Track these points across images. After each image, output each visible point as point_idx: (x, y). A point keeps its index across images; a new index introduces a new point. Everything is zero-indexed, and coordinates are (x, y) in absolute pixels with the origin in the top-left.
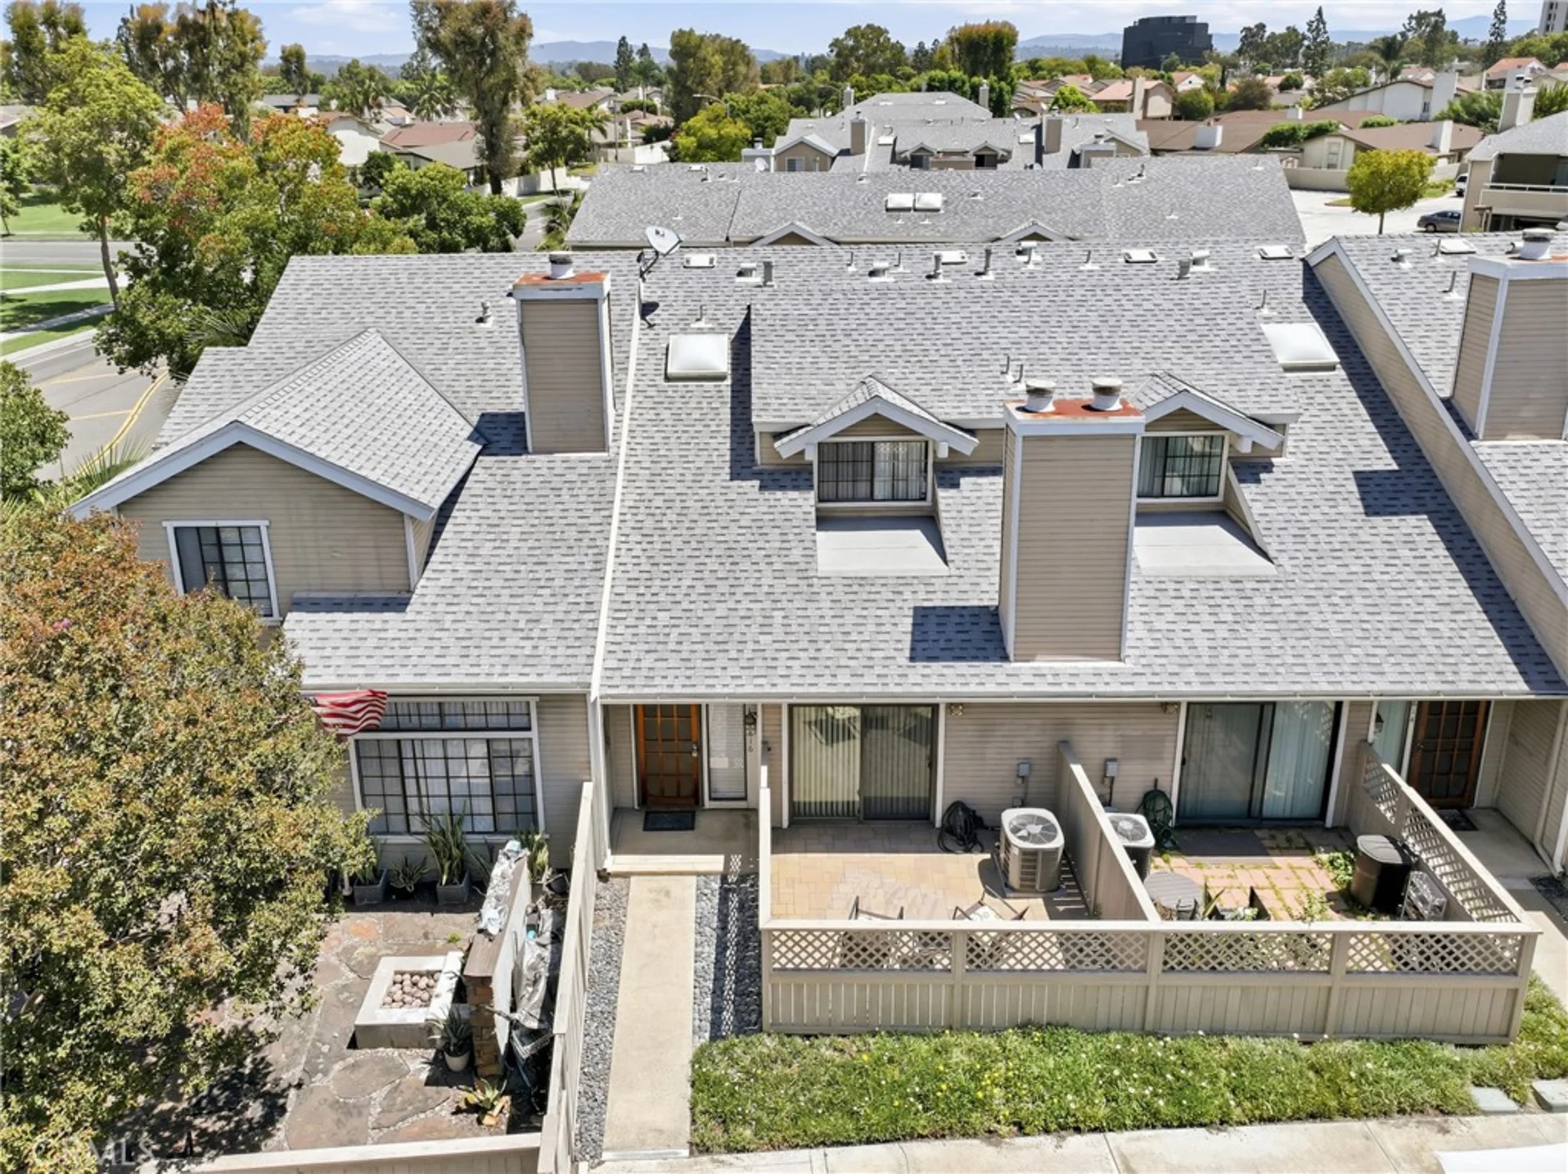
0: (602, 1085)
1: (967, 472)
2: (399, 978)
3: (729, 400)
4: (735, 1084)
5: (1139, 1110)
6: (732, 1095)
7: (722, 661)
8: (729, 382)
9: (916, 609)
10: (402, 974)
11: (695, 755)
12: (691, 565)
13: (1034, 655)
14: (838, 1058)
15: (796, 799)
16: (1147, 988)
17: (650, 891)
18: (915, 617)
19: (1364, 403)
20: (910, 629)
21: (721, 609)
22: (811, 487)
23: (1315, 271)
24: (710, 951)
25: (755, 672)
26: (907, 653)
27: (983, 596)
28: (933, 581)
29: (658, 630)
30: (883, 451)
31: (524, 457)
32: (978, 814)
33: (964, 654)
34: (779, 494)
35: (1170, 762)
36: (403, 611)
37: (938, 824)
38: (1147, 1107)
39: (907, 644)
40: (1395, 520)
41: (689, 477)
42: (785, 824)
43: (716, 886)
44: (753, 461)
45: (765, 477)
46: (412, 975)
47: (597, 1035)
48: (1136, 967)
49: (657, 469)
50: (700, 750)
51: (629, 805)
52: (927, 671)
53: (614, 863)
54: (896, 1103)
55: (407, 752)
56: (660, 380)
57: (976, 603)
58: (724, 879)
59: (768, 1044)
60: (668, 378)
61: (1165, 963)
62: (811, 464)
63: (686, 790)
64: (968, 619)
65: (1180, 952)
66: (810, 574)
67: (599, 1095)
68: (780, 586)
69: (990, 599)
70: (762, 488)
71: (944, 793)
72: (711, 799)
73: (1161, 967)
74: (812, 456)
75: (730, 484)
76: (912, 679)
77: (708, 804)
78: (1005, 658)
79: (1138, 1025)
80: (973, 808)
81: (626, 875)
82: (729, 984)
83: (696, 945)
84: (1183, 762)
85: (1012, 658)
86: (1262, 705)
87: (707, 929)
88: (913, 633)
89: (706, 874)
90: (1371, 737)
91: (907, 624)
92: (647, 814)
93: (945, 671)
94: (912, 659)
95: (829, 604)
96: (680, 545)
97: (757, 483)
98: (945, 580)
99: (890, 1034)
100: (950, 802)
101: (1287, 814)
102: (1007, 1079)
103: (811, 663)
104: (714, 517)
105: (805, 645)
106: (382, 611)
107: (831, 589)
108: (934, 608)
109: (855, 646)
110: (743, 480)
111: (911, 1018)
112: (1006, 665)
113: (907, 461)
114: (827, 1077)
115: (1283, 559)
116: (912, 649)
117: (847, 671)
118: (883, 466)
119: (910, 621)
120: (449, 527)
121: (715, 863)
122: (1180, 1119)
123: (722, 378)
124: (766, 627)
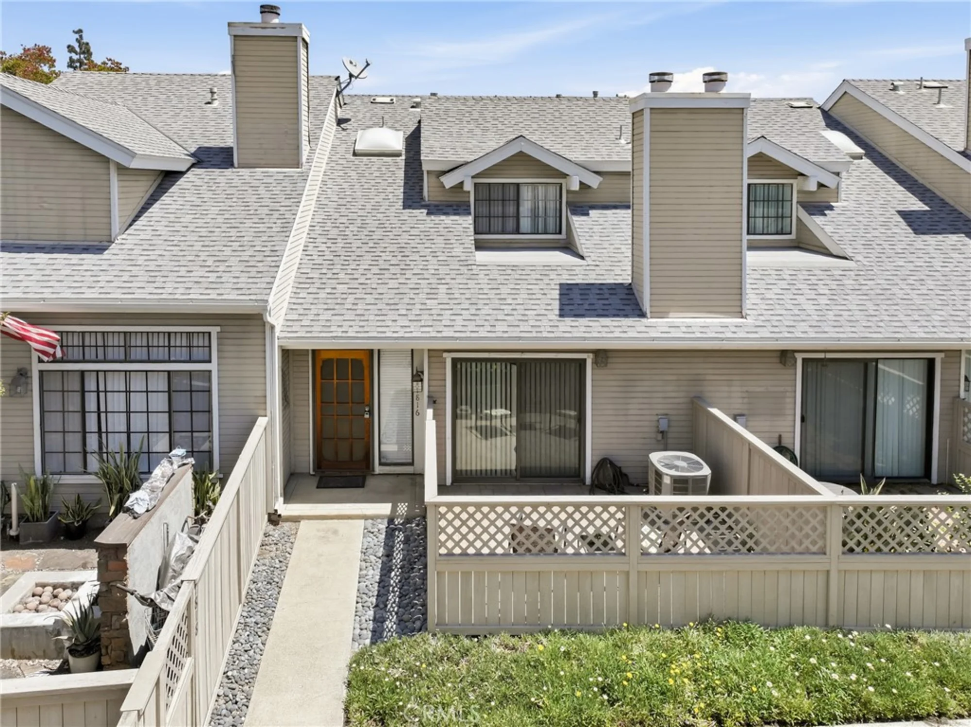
0: (246, 688)
1: (593, 207)
2: (39, 590)
3: (403, 167)
4: (397, 679)
5: (847, 699)
6: (393, 691)
7: (392, 315)
8: (403, 157)
9: (561, 285)
10: (44, 586)
11: (367, 416)
12: (368, 257)
13: (668, 313)
14: (510, 655)
15: (458, 467)
16: (828, 572)
17: (318, 530)
18: (560, 289)
19: (890, 176)
20: (558, 297)
21: (393, 284)
22: (470, 214)
23: (830, 113)
24: (374, 574)
25: (423, 323)
26: (557, 312)
27: (617, 277)
28: (574, 268)
29: (336, 296)
30: (526, 194)
31: (230, 170)
32: (624, 470)
33: (605, 313)
34: (443, 217)
35: (791, 418)
36: (101, 253)
37: (588, 480)
38: (856, 697)
39: (556, 305)
40: (940, 237)
41: (369, 207)
42: (449, 481)
43: (383, 526)
44: (422, 199)
45: (432, 208)
46: (55, 587)
47: (247, 642)
48: (814, 549)
49: (341, 202)
50: (371, 412)
51: (306, 471)
52: (574, 324)
53: (284, 509)
54: (578, 694)
55: (91, 385)
56: (350, 156)
57: (613, 281)
58: (391, 521)
59: (434, 644)
60: (355, 154)
61: (844, 544)
62: (469, 192)
63: (358, 454)
64: (606, 291)
65: (858, 531)
66: (469, 263)
67: (240, 697)
68: (443, 270)
69: (625, 278)
70: (428, 214)
71: (592, 450)
72: (381, 464)
73: (840, 548)
74: (469, 187)
75: (403, 211)
76: (562, 329)
77: (378, 469)
78: (643, 315)
79: (821, 619)
80: (619, 464)
81: (296, 519)
82: (393, 598)
83: (361, 570)
84: (803, 419)
85: (649, 315)
86: (866, 362)
87: (373, 558)
88: (560, 299)
89: (373, 518)
90: (962, 394)
91: (556, 294)
92: (321, 478)
93: (591, 324)
94: (561, 316)
95: (486, 281)
96: (359, 244)
97: (425, 211)
98: (584, 268)
99: (563, 633)
100: (598, 459)
101: (896, 474)
102: (695, 672)
103: (473, 318)
104: (389, 229)
105: (467, 306)
106: (80, 253)
107: (487, 272)
108: (577, 284)
109: (511, 307)
110: (413, 209)
111: (585, 613)
112: (644, 320)
113: (545, 200)
114: (499, 673)
115: (859, 257)
116: (561, 310)
117: (505, 323)
118: (526, 207)
119: (558, 292)
120: (157, 205)
121: (385, 509)
122: (893, 710)
123: (398, 155)
124: (432, 294)
